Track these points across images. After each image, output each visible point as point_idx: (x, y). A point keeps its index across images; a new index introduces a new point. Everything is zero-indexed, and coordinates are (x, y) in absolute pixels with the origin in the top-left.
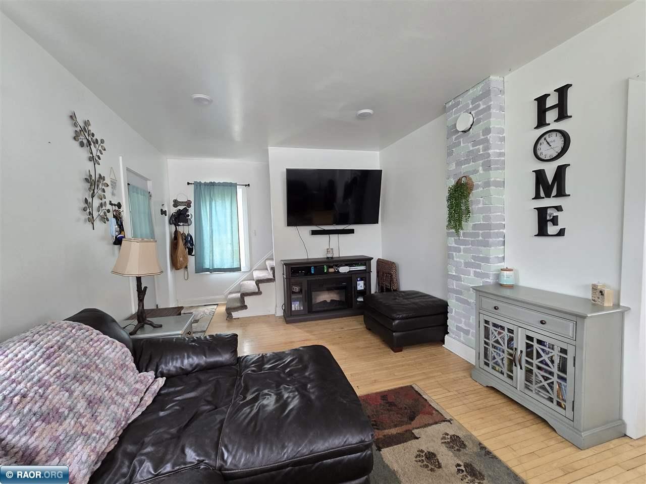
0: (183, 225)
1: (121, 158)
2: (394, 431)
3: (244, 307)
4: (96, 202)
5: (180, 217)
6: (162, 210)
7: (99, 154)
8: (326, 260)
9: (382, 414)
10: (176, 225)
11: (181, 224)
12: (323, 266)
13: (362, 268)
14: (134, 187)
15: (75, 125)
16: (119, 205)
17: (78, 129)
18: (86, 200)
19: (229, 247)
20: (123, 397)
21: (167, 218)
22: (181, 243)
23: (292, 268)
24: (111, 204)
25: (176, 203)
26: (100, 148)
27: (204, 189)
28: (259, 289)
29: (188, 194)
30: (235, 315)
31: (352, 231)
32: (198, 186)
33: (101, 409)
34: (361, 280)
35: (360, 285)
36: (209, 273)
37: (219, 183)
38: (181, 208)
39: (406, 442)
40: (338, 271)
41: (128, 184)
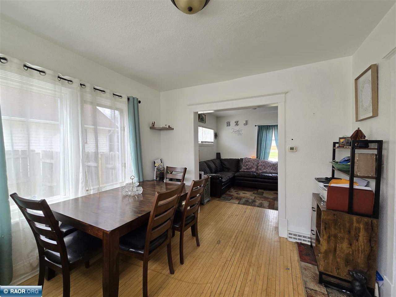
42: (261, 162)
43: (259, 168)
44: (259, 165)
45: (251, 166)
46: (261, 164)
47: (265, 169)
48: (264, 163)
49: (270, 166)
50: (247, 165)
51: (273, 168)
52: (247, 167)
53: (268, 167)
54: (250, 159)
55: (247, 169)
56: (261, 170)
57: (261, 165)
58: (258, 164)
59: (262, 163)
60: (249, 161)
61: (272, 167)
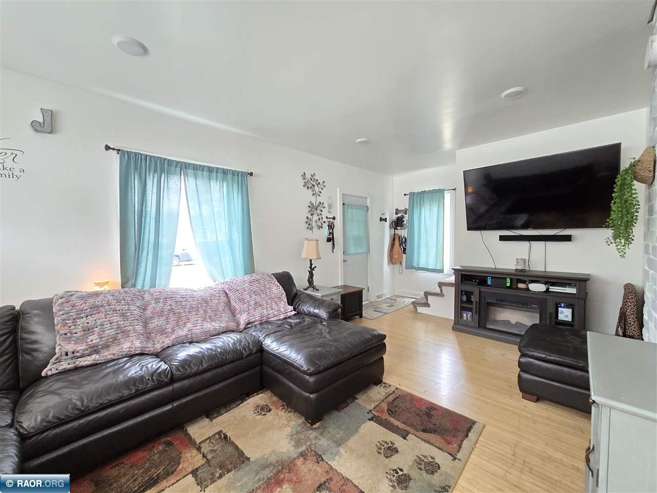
0: (401, 229)
1: (338, 189)
2: (396, 423)
3: (427, 305)
4: (315, 218)
5: (398, 223)
6: (381, 218)
7: (320, 190)
8: (514, 272)
9: (409, 413)
10: (395, 229)
11: (399, 228)
12: (506, 279)
13: (573, 291)
14: (348, 205)
15: (304, 179)
16: (334, 218)
17: (306, 181)
18: (307, 218)
19: (434, 249)
20: (272, 309)
21: (387, 224)
22: (397, 243)
23: (462, 275)
24: (327, 218)
25: (397, 212)
26: (322, 186)
27: (417, 198)
28: (441, 291)
29: (404, 204)
30: (420, 309)
31: (568, 238)
32: (412, 195)
33: (259, 308)
34: (567, 306)
35: (564, 314)
36: (414, 270)
37: (429, 190)
38: (400, 215)
39: (393, 432)
40: (528, 289)
41: (344, 204)
42: (157, 300)
43: (151, 326)
44: (149, 312)
45: (112, 332)
46: (158, 310)
47: (181, 323)
48: (169, 302)
49: (195, 309)
50: (88, 330)
51: (205, 312)
52: (94, 339)
53: (190, 312)
54: (97, 294)
55: (95, 350)
56: (162, 332)
57: (161, 314)
58: (145, 309)
59: (161, 305)
60: (96, 308)
61: (201, 312)
